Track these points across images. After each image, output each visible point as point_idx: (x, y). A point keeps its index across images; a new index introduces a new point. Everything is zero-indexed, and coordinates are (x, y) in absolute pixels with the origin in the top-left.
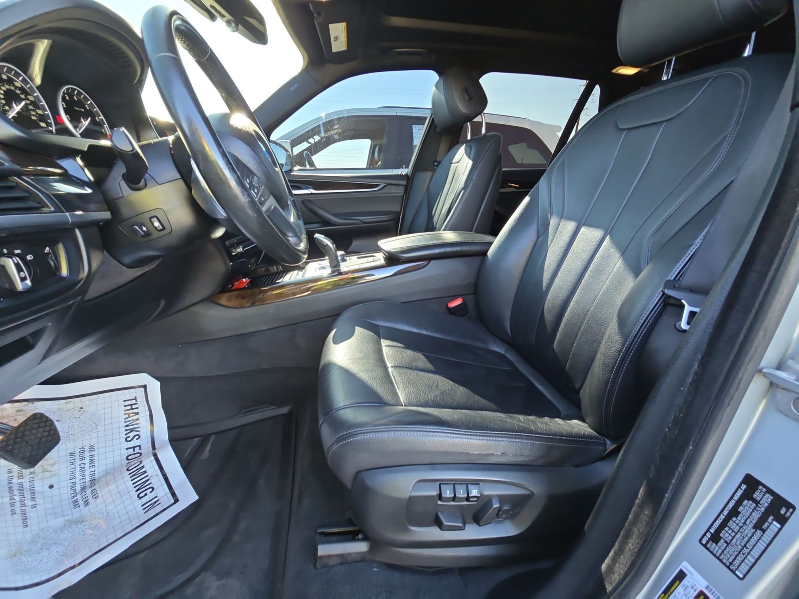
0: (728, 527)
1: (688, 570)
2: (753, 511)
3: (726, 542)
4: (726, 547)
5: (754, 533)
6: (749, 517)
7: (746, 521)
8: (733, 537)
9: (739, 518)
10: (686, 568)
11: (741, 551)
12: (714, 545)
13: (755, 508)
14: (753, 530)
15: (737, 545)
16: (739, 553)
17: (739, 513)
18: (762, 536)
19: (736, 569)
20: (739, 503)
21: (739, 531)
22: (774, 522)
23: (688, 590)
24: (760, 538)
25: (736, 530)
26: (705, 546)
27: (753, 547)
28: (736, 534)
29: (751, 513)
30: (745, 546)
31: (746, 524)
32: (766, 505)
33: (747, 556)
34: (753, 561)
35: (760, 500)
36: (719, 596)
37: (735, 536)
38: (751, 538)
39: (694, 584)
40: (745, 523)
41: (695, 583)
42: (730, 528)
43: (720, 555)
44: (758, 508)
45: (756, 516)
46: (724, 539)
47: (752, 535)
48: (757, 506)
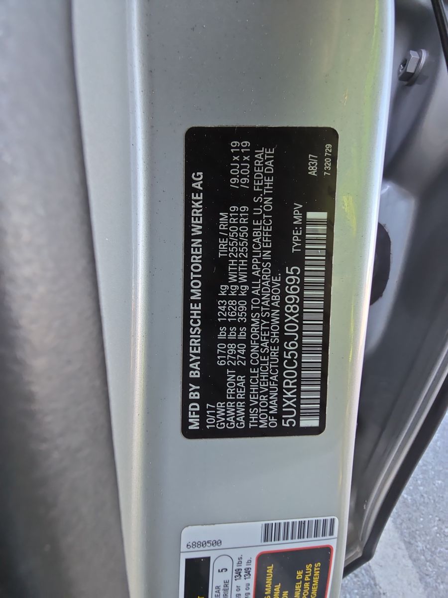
0: (223, 324)
1: (204, 544)
2: (251, 227)
3: (240, 370)
4: (247, 384)
5: (283, 284)
6: (251, 253)
7: (249, 271)
8: (247, 341)
9: (232, 278)
10: (196, 544)
11: (282, 359)
12: (220, 405)
13: (251, 217)
14: (276, 280)
15: (266, 355)
16: (282, 369)
17: (226, 260)
18: (302, 276)
19: (297, 419)
20: (211, 234)
21: (249, 311)
22: (310, 215)
23: (234, 588)
24: (302, 285)
25: (242, 318)
26: (204, 433)
27: (301, 325)
28: (248, 324)
29: (250, 238)
30: (283, 338)
31: (257, 279)
32: (269, 181)
33: (299, 360)
34: (318, 358)
35: (251, 184)
36: (300, 523)
37: (249, 333)
38: (283, 303)
39: (236, 561)
40: (251, 279)
41: (235, 554)
42: (228, 325)
43: (247, 419)
44: (258, 212)
45: (262, 233)
46: (231, 367)
47: (283, 295)
48: (252, 205)
